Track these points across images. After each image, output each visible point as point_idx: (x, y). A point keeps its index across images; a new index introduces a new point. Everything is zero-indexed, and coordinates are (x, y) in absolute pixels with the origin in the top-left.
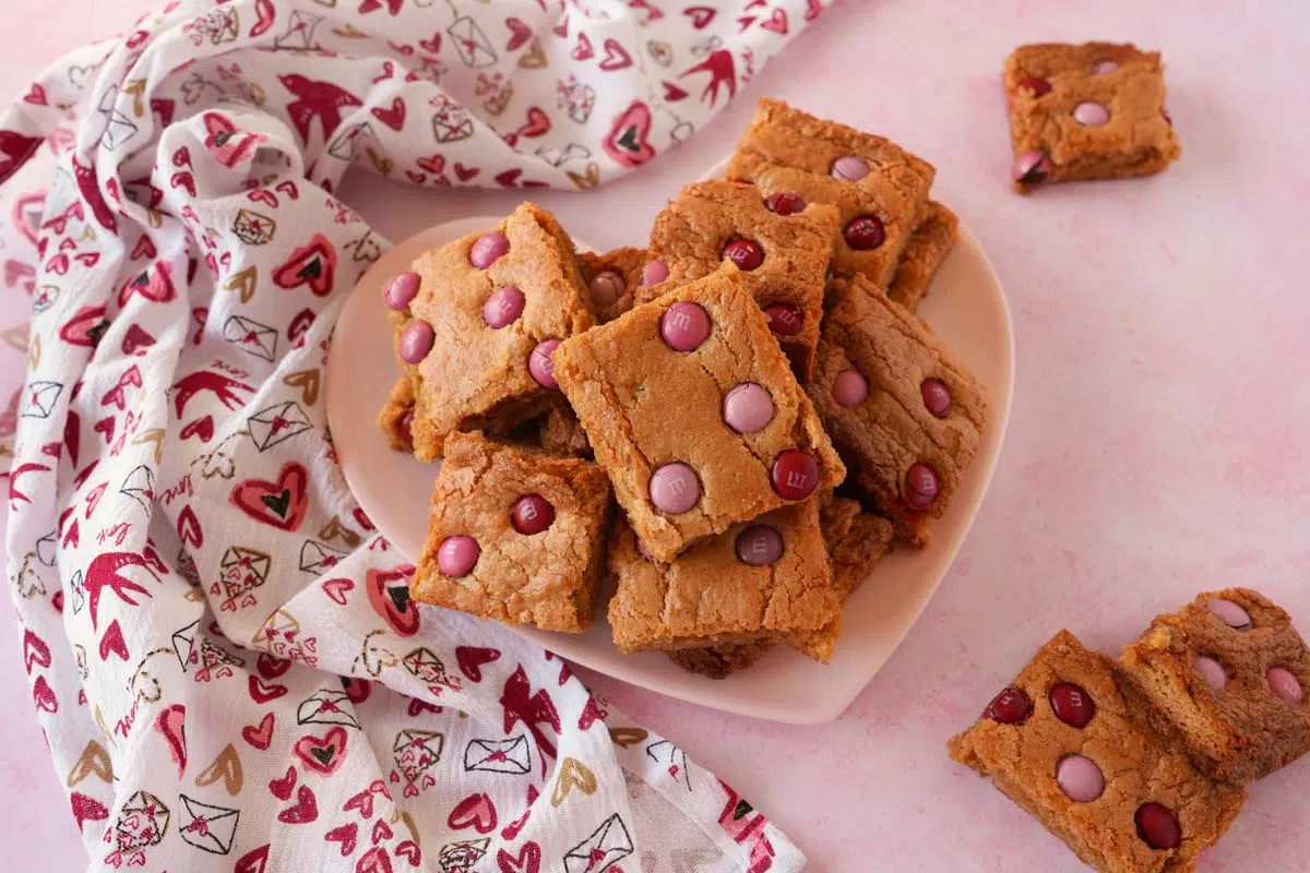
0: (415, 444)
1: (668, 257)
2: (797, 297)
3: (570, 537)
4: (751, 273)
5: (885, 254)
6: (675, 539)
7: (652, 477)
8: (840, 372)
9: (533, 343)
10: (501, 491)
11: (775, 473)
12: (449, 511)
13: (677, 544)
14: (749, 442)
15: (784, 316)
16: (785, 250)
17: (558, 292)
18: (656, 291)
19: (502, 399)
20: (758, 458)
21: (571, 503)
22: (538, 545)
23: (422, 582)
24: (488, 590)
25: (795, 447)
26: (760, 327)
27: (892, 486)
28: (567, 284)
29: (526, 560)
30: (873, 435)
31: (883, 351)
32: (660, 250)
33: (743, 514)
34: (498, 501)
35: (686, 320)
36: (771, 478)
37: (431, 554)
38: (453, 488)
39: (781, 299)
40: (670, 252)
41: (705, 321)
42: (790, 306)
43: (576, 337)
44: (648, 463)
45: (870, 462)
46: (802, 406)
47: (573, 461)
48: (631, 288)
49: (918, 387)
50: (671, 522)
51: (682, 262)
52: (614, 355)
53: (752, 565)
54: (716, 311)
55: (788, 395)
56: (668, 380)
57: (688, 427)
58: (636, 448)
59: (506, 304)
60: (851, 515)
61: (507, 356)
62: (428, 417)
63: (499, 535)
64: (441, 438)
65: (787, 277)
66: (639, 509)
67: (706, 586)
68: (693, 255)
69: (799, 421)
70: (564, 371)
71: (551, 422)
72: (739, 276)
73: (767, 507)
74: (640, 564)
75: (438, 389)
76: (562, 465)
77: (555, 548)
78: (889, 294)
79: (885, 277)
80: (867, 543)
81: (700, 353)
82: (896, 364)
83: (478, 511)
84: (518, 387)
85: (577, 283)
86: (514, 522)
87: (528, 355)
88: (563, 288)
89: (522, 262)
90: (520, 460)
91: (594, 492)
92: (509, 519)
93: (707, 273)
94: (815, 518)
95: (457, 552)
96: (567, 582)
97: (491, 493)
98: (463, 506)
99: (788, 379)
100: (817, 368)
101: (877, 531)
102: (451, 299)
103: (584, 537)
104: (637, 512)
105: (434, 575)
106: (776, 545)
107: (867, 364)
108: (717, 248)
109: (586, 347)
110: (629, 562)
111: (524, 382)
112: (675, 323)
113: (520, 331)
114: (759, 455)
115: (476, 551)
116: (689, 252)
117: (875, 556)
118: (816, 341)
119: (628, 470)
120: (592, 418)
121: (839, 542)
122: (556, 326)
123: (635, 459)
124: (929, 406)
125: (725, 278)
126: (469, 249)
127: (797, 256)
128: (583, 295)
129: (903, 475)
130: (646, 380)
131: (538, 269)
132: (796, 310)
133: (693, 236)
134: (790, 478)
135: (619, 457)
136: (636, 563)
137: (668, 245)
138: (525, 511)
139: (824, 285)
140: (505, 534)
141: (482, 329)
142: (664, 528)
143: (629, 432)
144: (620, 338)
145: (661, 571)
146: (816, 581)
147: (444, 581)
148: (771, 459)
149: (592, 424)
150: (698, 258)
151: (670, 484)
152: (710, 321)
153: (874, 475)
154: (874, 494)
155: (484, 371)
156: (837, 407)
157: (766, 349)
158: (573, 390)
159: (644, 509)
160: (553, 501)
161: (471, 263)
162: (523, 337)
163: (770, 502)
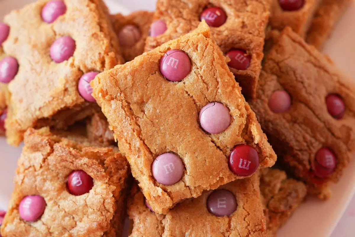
0: (8, 133)
1: (167, 19)
2: (247, 45)
3: (103, 198)
4: (218, 29)
5: (304, 13)
6: (168, 201)
7: (154, 161)
8: (274, 91)
9: (80, 73)
10: (59, 168)
11: (231, 159)
12: (26, 180)
13: (169, 204)
14: (215, 139)
15: (238, 56)
16: (240, 14)
17: (96, 41)
18: (159, 41)
19: (61, 108)
20: (221, 150)
21: (103, 177)
22: (82, 202)
23: (8, 225)
24: (51, 231)
25: (244, 142)
26: (223, 66)
27: (306, 163)
28: (102, 36)
29: (75, 212)
30: (294, 132)
31: (301, 78)
32: (161, 13)
33: (211, 186)
34: (58, 174)
35: (175, 62)
36: (229, 162)
37: (15, 206)
38: (29, 165)
39: (237, 46)
40: (168, 14)
41: (187, 63)
42: (243, 51)
43: (107, 71)
44: (151, 153)
45: (292, 148)
46: (249, 116)
47: (104, 150)
48: (144, 36)
49: (323, 100)
50: (165, 190)
51: (175, 21)
52: (130, 84)
53: (217, 216)
54: (195, 56)
55: (240, 110)
56: (164, 99)
57: (177, 130)
58: (144, 143)
59: (64, 48)
60: (280, 180)
61: (64, 82)
62: (14, 118)
63: (58, 195)
64: (22, 132)
65: (241, 32)
66: (145, 181)
67: (187, 229)
68: (182, 17)
69: (247, 127)
70: (98, 94)
71: (94, 122)
72: (210, 33)
73: (226, 181)
74: (147, 215)
75: (21, 101)
76: (98, 152)
77: (93, 204)
78: (307, 41)
79: (303, 28)
80: (289, 198)
81: (184, 83)
82: (309, 85)
83: (45, 180)
84: (71, 101)
85: (109, 34)
86: (67, 187)
87: (77, 81)
88: (99, 38)
89: (74, 20)
90: (71, 149)
91: (118, 169)
92: (65, 186)
93: (191, 29)
94: (257, 185)
95: (32, 206)
96: (100, 227)
97: (53, 169)
98: (35, 177)
99: (240, 100)
100: (259, 89)
101: (296, 191)
102: (30, 42)
103: (111, 198)
104: (145, 183)
105: (16, 221)
106: (232, 202)
107: (291, 86)
108: (197, 12)
109: (112, 78)
110: (140, 213)
111: (75, 98)
112: (168, 64)
113: (72, 65)
114: (221, 148)
115: (43, 205)
116: (179, 15)
117: (295, 206)
118: (258, 74)
119: (138, 157)
120: (116, 123)
121: (272, 197)
122: (95, 63)
123: (143, 150)
124: (331, 111)
125: (200, 35)
126: (41, 10)
127: (248, 18)
128: (113, 42)
129: (313, 156)
130: (150, 100)
131: (84, 25)
132: (246, 53)
133: (182, 4)
134: (241, 163)
135: (133, 149)
136: (144, 213)
137: (167, 11)
138: (75, 180)
139: (264, 36)
140: (62, 194)
141: (49, 63)
142: (160, 195)
143: (139, 134)
144: (133, 73)
145: (159, 219)
146: (257, 227)
147: (23, 224)
148: (228, 150)
149: (116, 127)
150: (185, 19)
151: (165, 167)
152: (191, 62)
153: (295, 157)
154: (295, 167)
155: (50, 91)
156: (271, 113)
157: (226, 81)
158: (104, 105)
159: (148, 182)
160: (92, 175)
161: (42, 19)
162: (75, 69)
163: (227, 178)
